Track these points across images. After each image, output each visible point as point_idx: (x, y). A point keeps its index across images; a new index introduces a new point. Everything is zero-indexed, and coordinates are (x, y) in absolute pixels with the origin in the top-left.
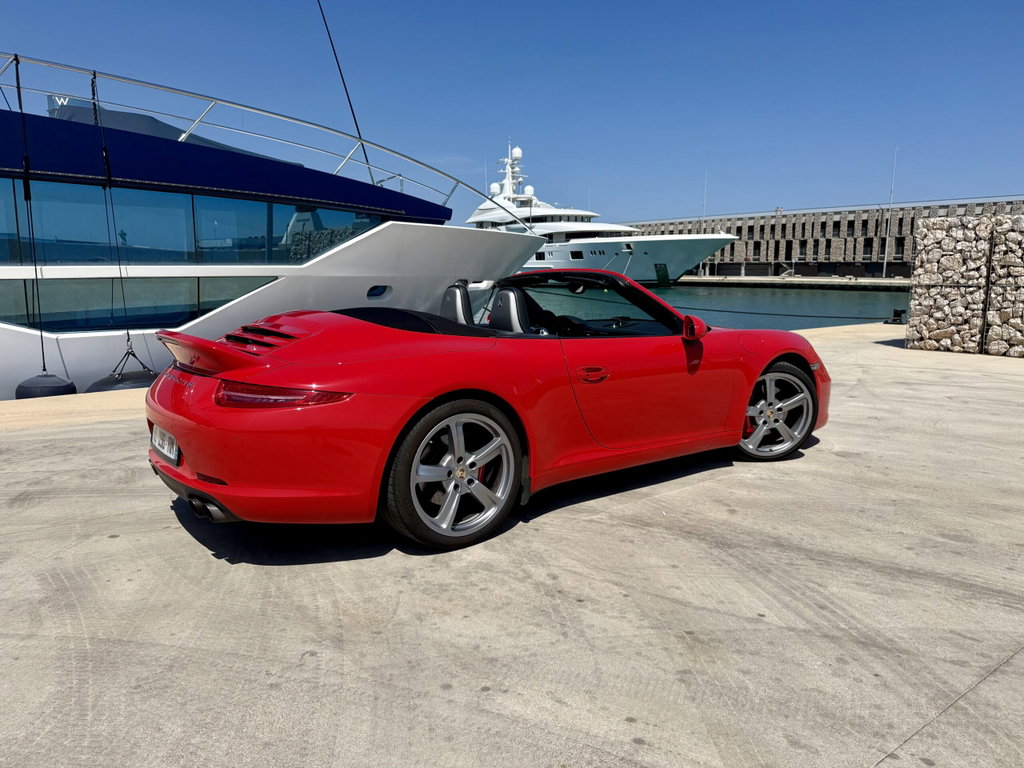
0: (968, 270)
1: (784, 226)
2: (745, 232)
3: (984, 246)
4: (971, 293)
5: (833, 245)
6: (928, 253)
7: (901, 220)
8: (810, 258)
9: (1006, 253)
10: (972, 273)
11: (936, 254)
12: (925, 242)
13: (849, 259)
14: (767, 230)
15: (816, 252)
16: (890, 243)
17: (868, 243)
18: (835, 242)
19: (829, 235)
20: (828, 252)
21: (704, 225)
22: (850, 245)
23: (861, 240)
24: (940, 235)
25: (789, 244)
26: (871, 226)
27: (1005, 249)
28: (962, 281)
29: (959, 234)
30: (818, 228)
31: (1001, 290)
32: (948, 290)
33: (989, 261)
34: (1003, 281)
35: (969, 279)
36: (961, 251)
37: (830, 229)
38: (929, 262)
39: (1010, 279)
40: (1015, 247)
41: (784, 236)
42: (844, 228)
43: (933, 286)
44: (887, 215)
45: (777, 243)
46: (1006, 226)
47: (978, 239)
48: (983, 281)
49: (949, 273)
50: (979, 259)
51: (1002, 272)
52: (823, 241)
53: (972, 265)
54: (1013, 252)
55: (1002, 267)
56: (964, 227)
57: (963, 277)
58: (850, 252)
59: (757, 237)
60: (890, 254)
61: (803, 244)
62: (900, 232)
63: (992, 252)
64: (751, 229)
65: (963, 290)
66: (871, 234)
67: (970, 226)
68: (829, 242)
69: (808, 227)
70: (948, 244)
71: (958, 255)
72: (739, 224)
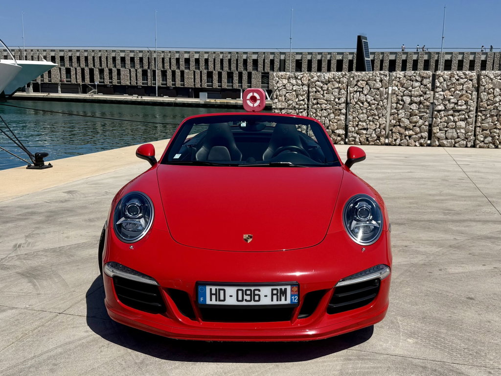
0: (299, 101)
1: (86, 58)
2: (58, 59)
3: (306, 88)
4: (302, 112)
5: (122, 73)
6: (279, 91)
7: (163, 59)
8: (107, 81)
9: (316, 92)
10: (301, 102)
11: (284, 92)
12: (278, 85)
13: (134, 83)
14: (75, 60)
15: (111, 78)
16: (158, 74)
17: (145, 73)
18: (124, 72)
19: (119, 67)
20: (119, 78)
21: (25, 54)
22: (133, 74)
23: (140, 70)
24: (285, 81)
25: (92, 71)
26: (145, 61)
27: (315, 90)
28: (297, 106)
29: (294, 81)
30: (110, 61)
31: (314, 111)
32: (290, 111)
33: (308, 96)
34: (316, 106)
35: (300, 105)
36: (295, 91)
37: (118, 62)
38: (280, 96)
39: (319, 105)
40: (320, 89)
41: (87, 65)
42: (128, 62)
43: (283, 109)
44: (155, 55)
45: (83, 70)
46: (316, 78)
47: (303, 85)
48: (306, 106)
49: (291, 102)
50: (304, 95)
51: (315, 102)
52: (114, 70)
53: (301, 98)
54: (319, 92)
55: (314, 99)
56: (296, 78)
57: (297, 104)
58: (134, 79)
59: (67, 65)
60: (159, 82)
61: (101, 71)
62: (163, 67)
63: (309, 92)
64: (62, 58)
65: (297, 110)
66: (146, 67)
67: (299, 77)
68: (119, 71)
69: (104, 59)
70: (289, 86)
71: (294, 93)
72: (53, 54)
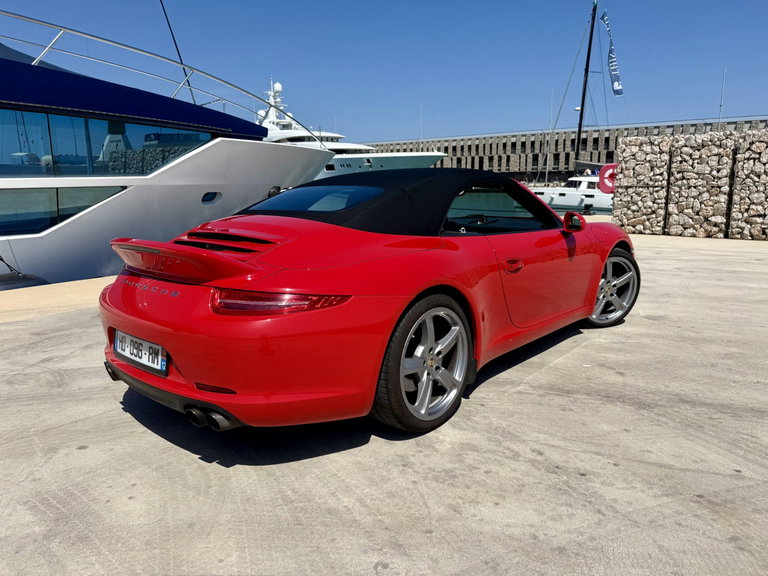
0: (654, 175)
1: (477, 146)
2: (450, 150)
3: (666, 157)
4: (657, 191)
5: (512, 159)
6: (626, 163)
8: (496, 169)
9: (681, 162)
10: (658, 177)
11: (632, 163)
12: (624, 154)
13: (522, 170)
14: (466, 149)
15: (500, 165)
16: (550, 157)
17: (536, 158)
18: (514, 158)
19: (509, 153)
20: (508, 165)
21: (421, 146)
22: (523, 160)
23: (530, 156)
24: (635, 149)
25: (481, 159)
26: (537, 145)
27: (680, 159)
28: (651, 183)
29: (647, 148)
30: (501, 147)
31: (678, 189)
32: (641, 189)
33: (669, 168)
34: (680, 182)
35: (656, 181)
36: (649, 161)
37: (509, 147)
38: (627, 169)
39: (684, 181)
40: (687, 158)
41: (477, 154)
42: (519, 147)
43: (630, 187)
44: (548, 138)
45: (473, 159)
46: (682, 143)
47: (661, 152)
48: (665, 183)
49: (642, 177)
50: (663, 167)
51: (679, 176)
52: (504, 157)
53: (658, 171)
54: (686, 161)
55: (678, 172)
56: (652, 144)
57: (651, 180)
58: (523, 164)
59: (459, 155)
61: (491, 159)
62: (556, 150)
63: (671, 162)
64: (454, 148)
65: (651, 189)
66: (537, 151)
67: (656, 143)
68: (508, 157)
69: (494, 146)
70: (640, 156)
71: (647, 164)
72: (446, 144)
